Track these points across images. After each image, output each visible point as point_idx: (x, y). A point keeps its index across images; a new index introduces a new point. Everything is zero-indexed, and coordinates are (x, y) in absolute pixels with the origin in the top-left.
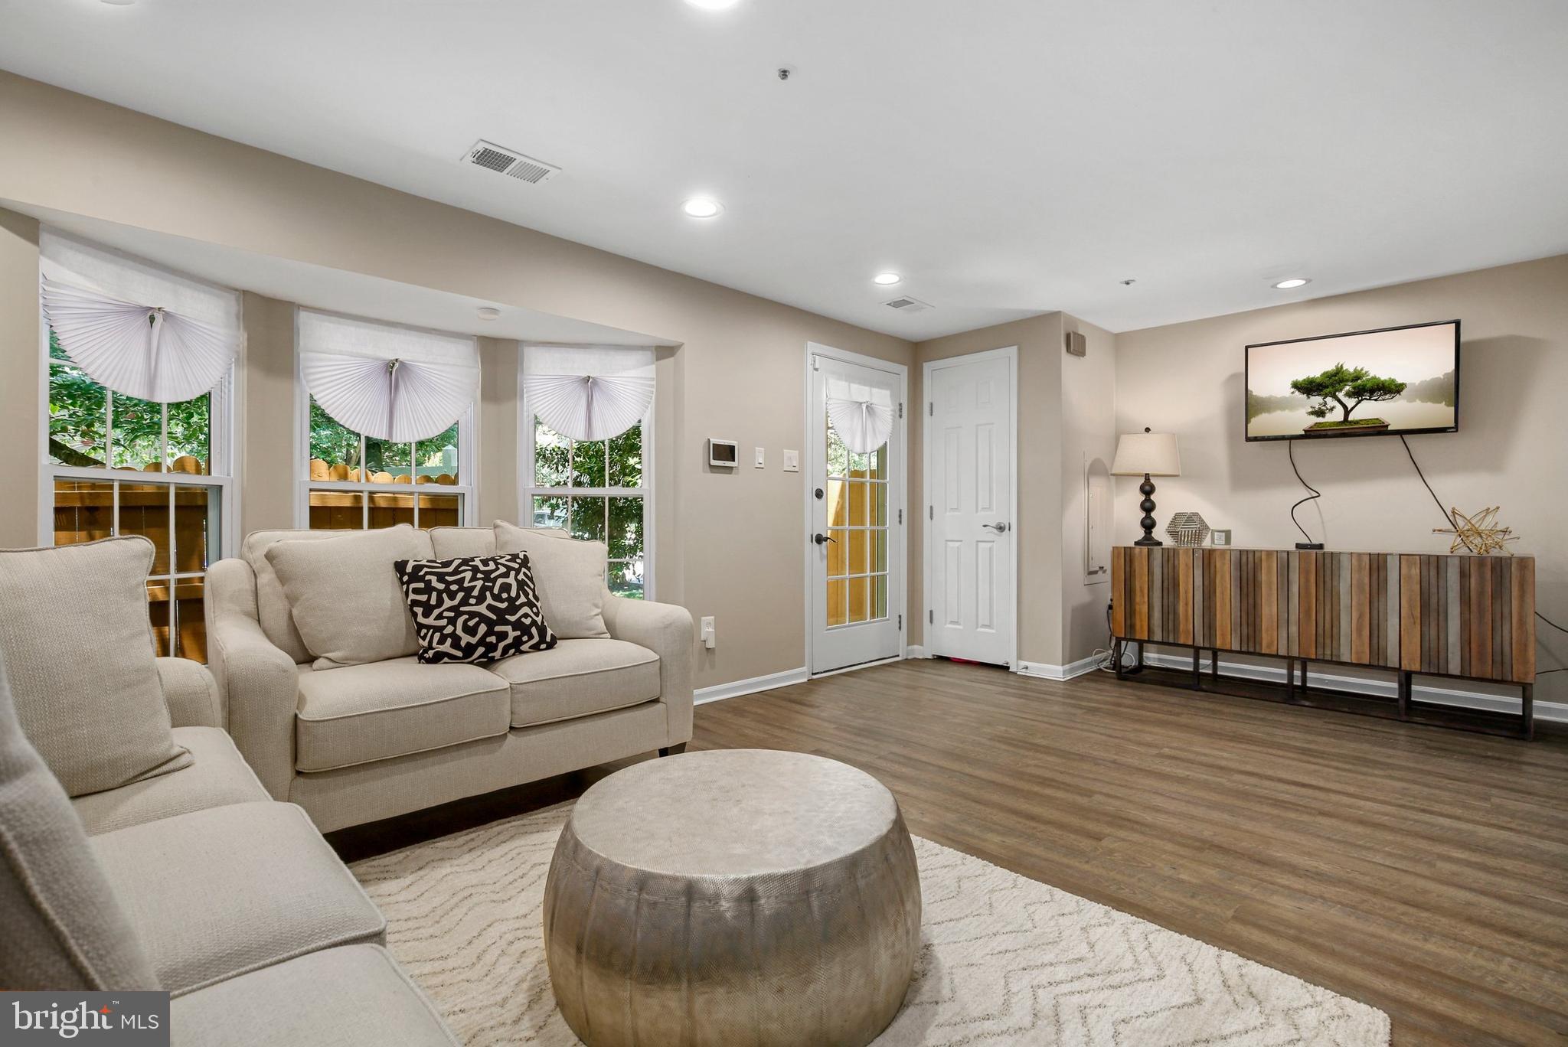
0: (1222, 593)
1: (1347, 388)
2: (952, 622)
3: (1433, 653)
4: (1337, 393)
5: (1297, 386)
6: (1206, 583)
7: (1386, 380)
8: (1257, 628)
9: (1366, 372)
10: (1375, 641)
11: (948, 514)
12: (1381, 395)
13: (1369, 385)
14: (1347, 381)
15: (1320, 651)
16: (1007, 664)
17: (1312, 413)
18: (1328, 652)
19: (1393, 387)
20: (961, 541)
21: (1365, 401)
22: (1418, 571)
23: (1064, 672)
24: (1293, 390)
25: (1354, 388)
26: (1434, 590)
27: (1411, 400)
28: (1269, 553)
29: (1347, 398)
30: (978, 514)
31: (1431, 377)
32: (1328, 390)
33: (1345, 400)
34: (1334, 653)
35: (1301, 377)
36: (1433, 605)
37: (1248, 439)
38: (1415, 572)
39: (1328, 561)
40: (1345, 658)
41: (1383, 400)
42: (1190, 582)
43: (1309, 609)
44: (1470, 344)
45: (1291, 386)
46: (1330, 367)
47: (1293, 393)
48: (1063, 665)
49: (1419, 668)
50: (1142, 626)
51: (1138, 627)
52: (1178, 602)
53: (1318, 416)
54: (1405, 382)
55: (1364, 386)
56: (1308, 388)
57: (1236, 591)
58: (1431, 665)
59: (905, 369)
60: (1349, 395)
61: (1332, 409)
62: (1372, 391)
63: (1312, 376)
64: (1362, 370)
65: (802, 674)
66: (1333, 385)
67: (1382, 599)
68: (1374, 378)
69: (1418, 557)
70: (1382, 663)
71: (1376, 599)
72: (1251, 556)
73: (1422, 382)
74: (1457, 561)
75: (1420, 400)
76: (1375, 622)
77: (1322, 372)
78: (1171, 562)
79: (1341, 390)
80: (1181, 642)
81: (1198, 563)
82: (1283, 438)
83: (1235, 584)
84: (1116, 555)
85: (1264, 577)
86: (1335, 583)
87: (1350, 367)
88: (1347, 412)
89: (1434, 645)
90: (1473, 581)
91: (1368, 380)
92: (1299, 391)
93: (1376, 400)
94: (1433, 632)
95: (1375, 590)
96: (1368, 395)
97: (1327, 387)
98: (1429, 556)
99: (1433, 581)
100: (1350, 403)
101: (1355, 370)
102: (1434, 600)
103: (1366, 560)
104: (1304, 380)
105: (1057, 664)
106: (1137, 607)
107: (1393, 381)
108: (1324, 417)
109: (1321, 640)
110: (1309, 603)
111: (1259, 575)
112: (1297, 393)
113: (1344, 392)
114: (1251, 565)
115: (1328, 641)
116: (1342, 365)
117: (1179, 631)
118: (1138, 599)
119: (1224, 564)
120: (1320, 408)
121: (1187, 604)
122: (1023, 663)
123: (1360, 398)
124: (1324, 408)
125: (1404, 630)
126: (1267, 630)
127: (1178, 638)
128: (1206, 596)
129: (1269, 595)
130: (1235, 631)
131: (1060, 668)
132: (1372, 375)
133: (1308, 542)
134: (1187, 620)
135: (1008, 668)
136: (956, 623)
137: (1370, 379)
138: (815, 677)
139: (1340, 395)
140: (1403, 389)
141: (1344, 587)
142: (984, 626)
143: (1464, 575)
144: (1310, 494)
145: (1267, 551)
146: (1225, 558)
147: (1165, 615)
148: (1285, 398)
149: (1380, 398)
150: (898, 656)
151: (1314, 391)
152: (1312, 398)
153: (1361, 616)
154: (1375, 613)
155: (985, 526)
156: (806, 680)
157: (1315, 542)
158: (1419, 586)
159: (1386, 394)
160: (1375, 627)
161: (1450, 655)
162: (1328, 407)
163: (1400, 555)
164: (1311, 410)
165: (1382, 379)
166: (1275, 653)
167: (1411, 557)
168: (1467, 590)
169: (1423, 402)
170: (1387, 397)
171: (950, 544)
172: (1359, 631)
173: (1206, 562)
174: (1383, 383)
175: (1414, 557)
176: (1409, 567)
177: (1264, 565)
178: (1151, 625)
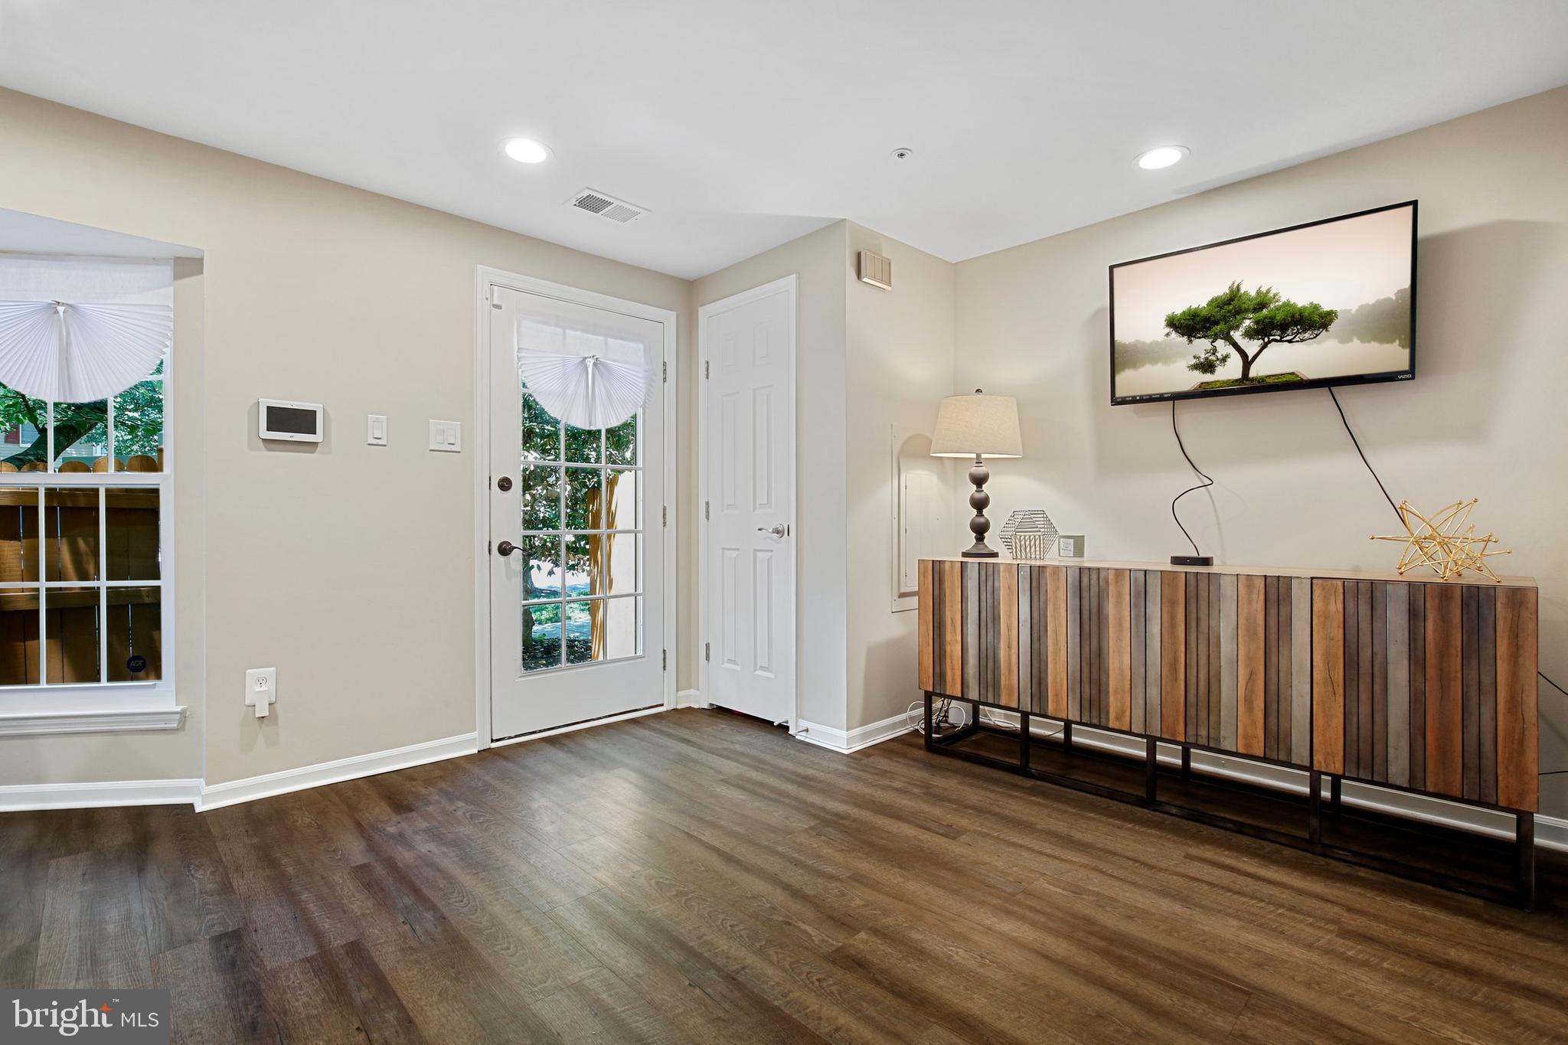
0: (1056, 633)
1: (1247, 323)
2: (729, 661)
3: (1365, 747)
4: (1232, 333)
5: (1174, 324)
6: (1035, 615)
7: (1305, 308)
8: (1103, 688)
9: (1275, 295)
10: (1273, 720)
11: (725, 512)
12: (1298, 333)
13: (1279, 317)
14: (1247, 311)
15: (1191, 731)
16: (787, 722)
17: (1196, 367)
18: (1203, 732)
19: (1316, 318)
20: (738, 549)
21: (1273, 343)
22: (1340, 606)
23: (850, 740)
24: (1168, 330)
25: (1257, 323)
26: (1365, 638)
27: (1344, 340)
28: (1119, 572)
29: (1247, 340)
30: (756, 512)
31: (1375, 300)
32: (1219, 327)
33: (1244, 343)
34: (1211, 736)
35: (1179, 308)
36: (1365, 665)
37: (1116, 401)
38: (1336, 607)
39: (1203, 585)
40: (1227, 745)
41: (1302, 341)
42: (1016, 614)
43: (1175, 660)
44: (1435, 240)
45: (1164, 323)
46: (1221, 290)
47: (1168, 335)
48: (847, 731)
49: (1341, 769)
50: (953, 675)
51: (949, 678)
52: (999, 642)
53: (1205, 371)
54: (1334, 309)
55: (1272, 318)
56: (1190, 325)
57: (1074, 630)
58: (1361, 765)
59: (672, 316)
60: (1250, 334)
61: (1224, 359)
62: (1284, 327)
63: (1194, 306)
64: (1268, 291)
65: (472, 741)
66: (1225, 319)
67: (1284, 651)
68: (1287, 304)
69: (1340, 583)
70: (1282, 757)
71: (1274, 650)
72: (1094, 577)
73: (1361, 307)
74: (1403, 592)
75: (1358, 339)
76: (1273, 688)
77: (1210, 299)
78: (990, 583)
79: (1237, 327)
80: (1003, 703)
81: (1025, 585)
82: (1161, 398)
83: (1073, 618)
84: (922, 571)
85: (1111, 609)
86: (1213, 623)
87: (1250, 288)
88: (1247, 363)
89: (1365, 732)
90: (1430, 626)
91: (1278, 309)
92: (1177, 332)
93: (1290, 341)
94: (1365, 709)
95: (1273, 637)
96: (1279, 332)
97: (1217, 323)
98: (1358, 581)
99: (1365, 625)
100: (1251, 347)
101: (1259, 292)
102: (1365, 654)
103: (1260, 584)
104: (1184, 313)
105: (840, 728)
106: (948, 648)
107: (1316, 307)
108: (1212, 372)
109: (1192, 712)
110: (1175, 652)
111: (1106, 604)
112: (1174, 335)
113: (1242, 330)
114: (1094, 589)
115: (1203, 714)
116: (1238, 285)
117: (999, 686)
118: (949, 637)
119: (1058, 588)
120: (1207, 358)
121: (1009, 647)
122: (804, 724)
123: (1266, 340)
124: (1213, 358)
125: (1318, 704)
126: (1116, 692)
127: (999, 696)
128: (1035, 636)
129: (1119, 639)
130: (1074, 693)
131: (844, 734)
132: (1283, 299)
133: (1195, 555)
134: (1010, 671)
135: (787, 728)
136: (734, 662)
137: (1281, 306)
138: (494, 745)
139: (1237, 335)
140: (1331, 321)
141: (1226, 629)
142: (762, 668)
143: (1415, 615)
144: (1201, 480)
145: (1116, 569)
146: (1058, 579)
147: (983, 662)
148: (1156, 343)
149: (1297, 339)
150: (662, 705)
151: (1199, 331)
152: (1196, 341)
153: (1251, 677)
154: (1273, 672)
155: (760, 530)
156: (475, 751)
157: (1203, 555)
158: (1341, 631)
159: (1305, 331)
160: (1273, 697)
161: (1391, 750)
162: (1219, 355)
163: (1312, 578)
164: (1193, 361)
165: (1300, 305)
166: (1126, 728)
167: (1329, 582)
168: (1420, 642)
169: (1363, 341)
170: (1307, 335)
171: (727, 552)
172: (1249, 702)
173: (1034, 583)
174: (1301, 312)
175: (1334, 582)
176: (1326, 599)
177: (1112, 590)
178: (965, 675)
